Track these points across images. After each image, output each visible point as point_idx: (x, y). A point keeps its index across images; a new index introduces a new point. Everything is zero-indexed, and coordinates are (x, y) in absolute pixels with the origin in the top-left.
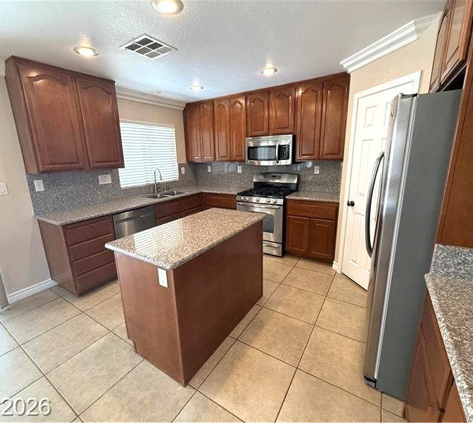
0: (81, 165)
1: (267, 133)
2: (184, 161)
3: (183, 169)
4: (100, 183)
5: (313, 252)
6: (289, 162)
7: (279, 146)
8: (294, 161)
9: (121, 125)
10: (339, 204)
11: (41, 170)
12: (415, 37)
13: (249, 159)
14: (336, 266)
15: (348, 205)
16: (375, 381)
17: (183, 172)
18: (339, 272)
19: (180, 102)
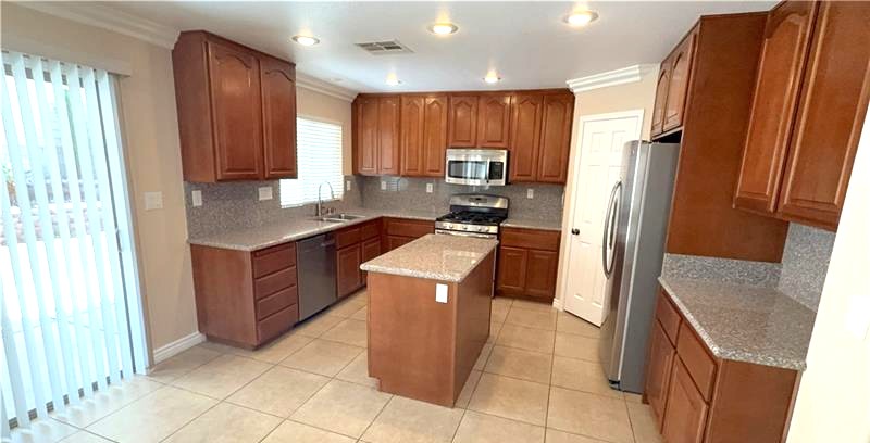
0: (256, 172)
1: (473, 144)
2: (350, 173)
3: (349, 183)
4: (260, 199)
5: (532, 290)
6: (503, 182)
7: (491, 163)
8: (507, 183)
9: (298, 120)
10: (560, 232)
11: (219, 177)
12: (638, 78)
13: (450, 176)
14: (556, 303)
15: (573, 232)
16: (618, 383)
17: (349, 189)
18: (561, 310)
19: (349, 91)
